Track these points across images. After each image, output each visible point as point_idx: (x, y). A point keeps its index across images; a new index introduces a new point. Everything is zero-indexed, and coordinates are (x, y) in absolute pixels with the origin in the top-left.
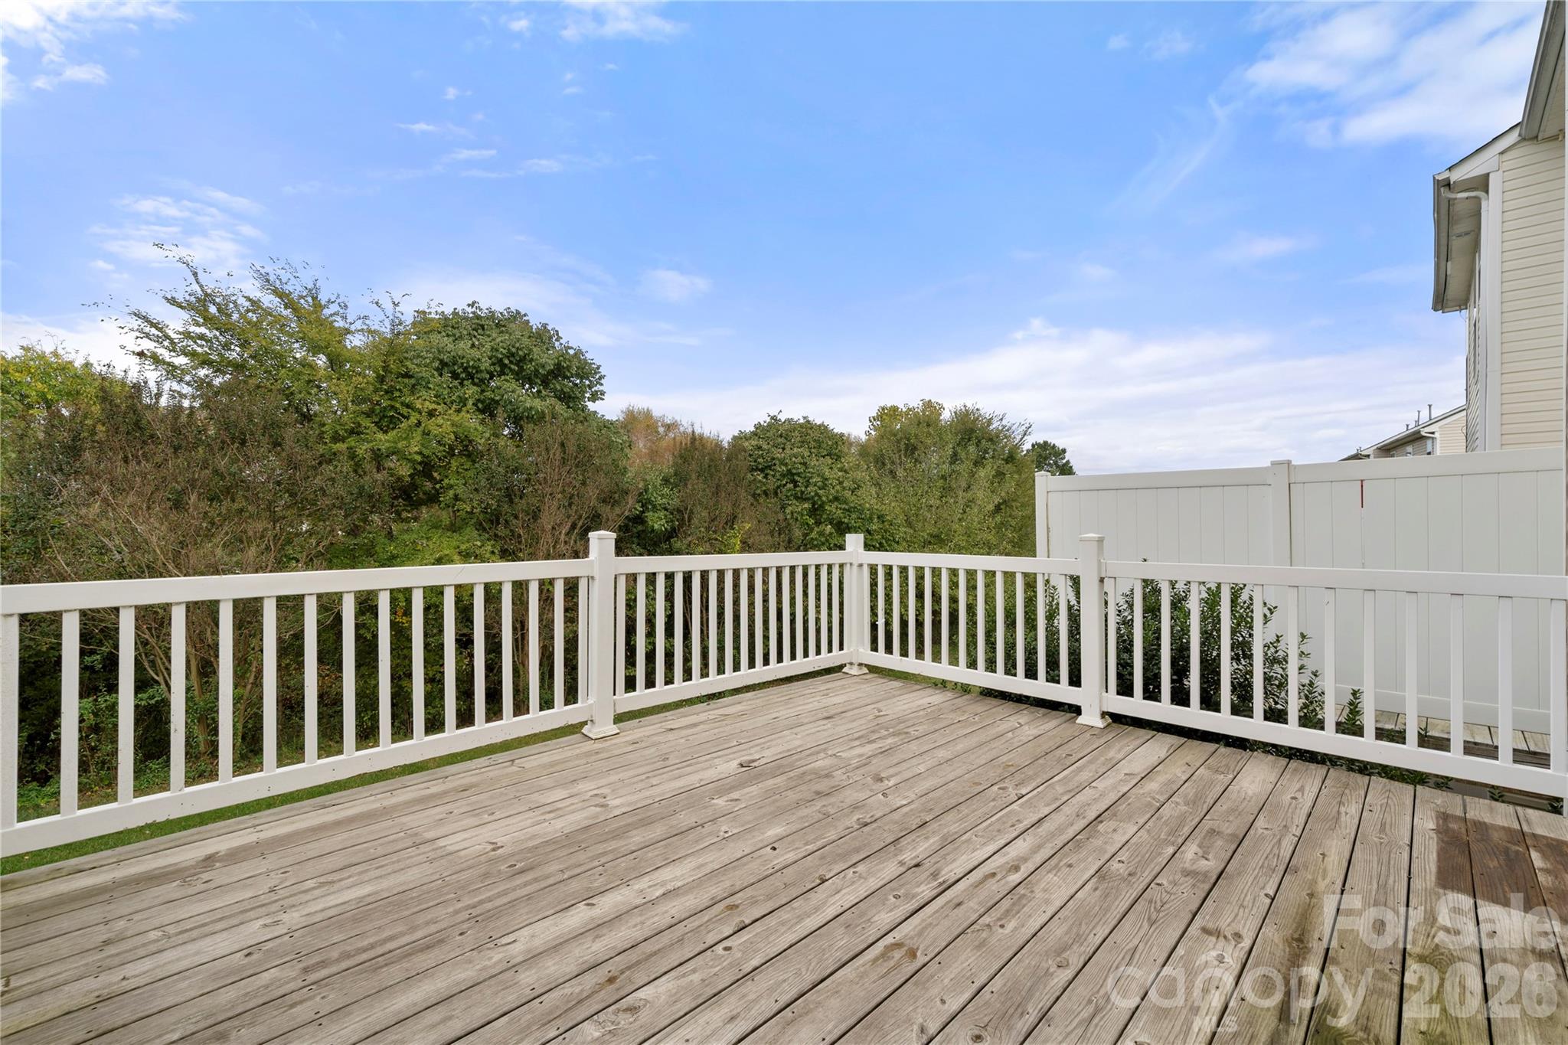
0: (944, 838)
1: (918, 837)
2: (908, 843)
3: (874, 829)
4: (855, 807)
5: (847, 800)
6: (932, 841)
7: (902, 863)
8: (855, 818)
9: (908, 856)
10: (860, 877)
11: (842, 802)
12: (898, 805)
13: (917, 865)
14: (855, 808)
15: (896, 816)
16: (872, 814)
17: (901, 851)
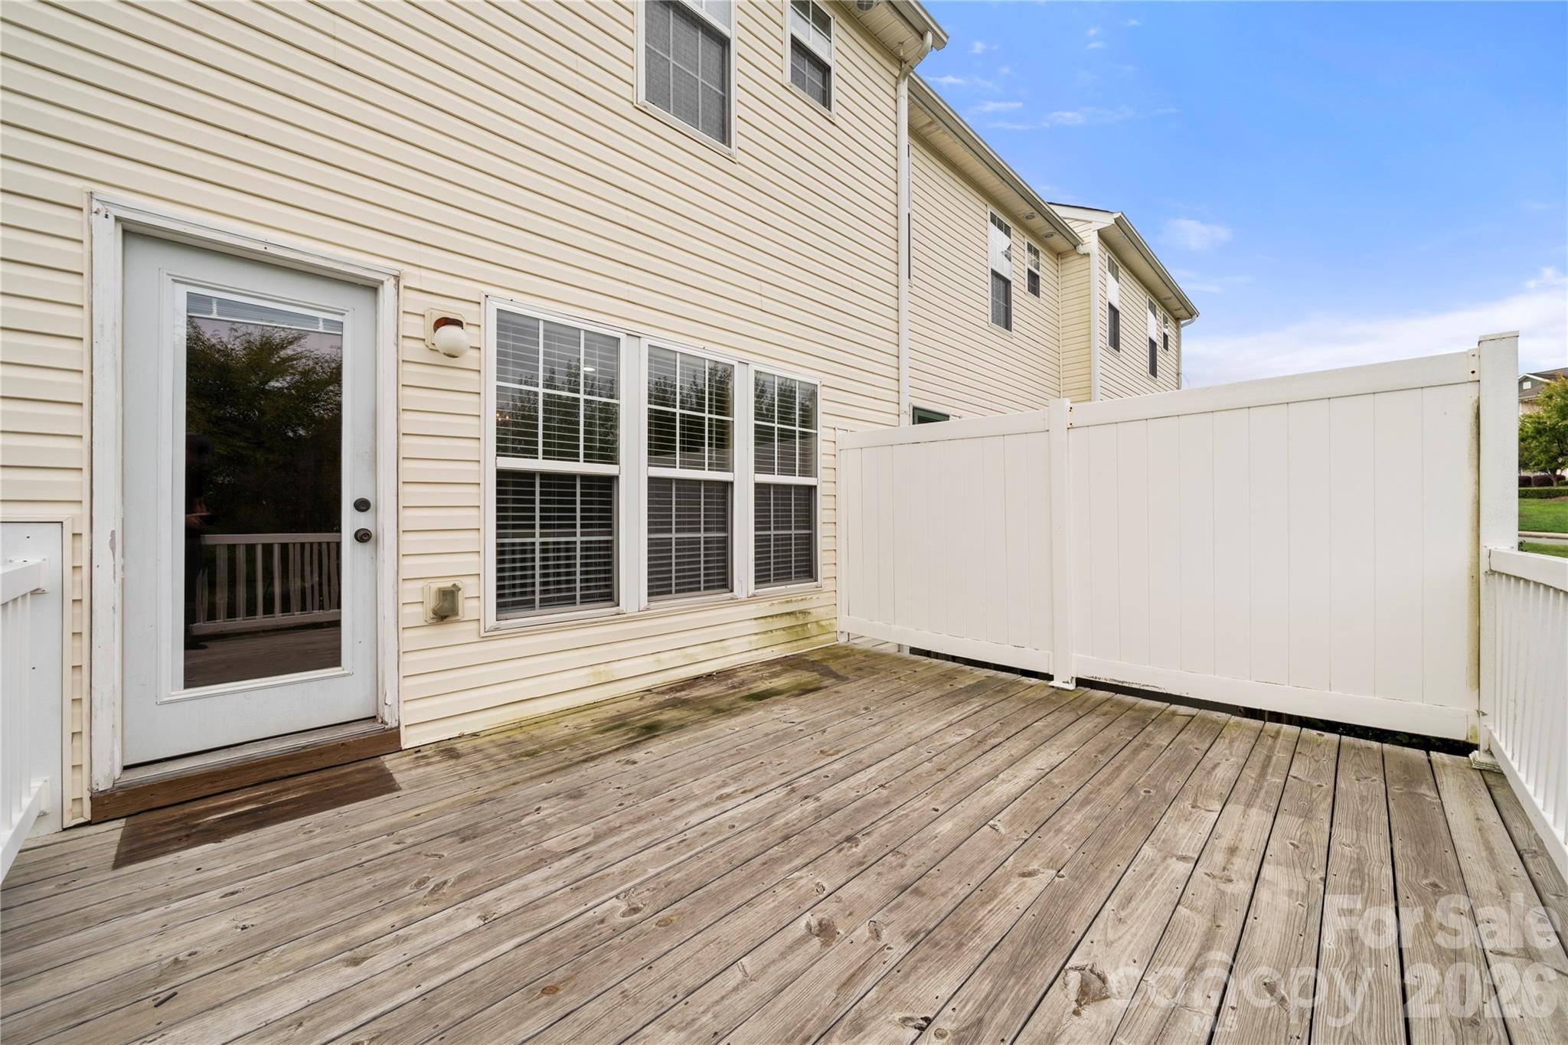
0: (768, 824)
1: (794, 825)
2: (807, 817)
3: (840, 832)
4: (861, 867)
5: (873, 877)
6: (782, 821)
7: (818, 799)
8: (860, 847)
9: (811, 805)
10: (853, 788)
11: (879, 874)
12: (805, 869)
13: (806, 798)
14: (861, 864)
15: (812, 852)
16: (841, 854)
17: (816, 810)
